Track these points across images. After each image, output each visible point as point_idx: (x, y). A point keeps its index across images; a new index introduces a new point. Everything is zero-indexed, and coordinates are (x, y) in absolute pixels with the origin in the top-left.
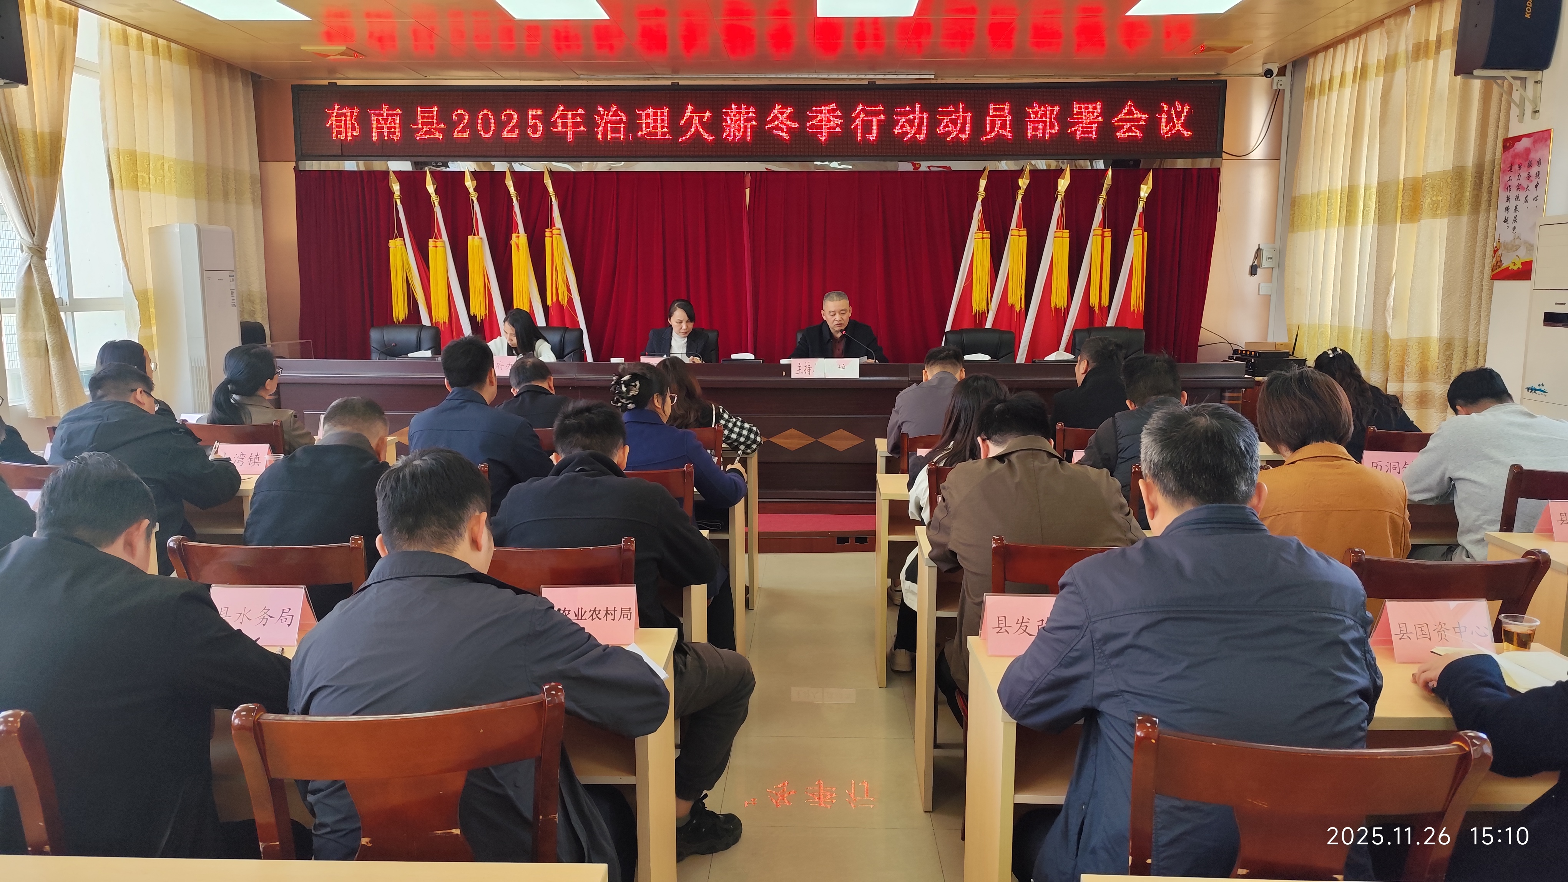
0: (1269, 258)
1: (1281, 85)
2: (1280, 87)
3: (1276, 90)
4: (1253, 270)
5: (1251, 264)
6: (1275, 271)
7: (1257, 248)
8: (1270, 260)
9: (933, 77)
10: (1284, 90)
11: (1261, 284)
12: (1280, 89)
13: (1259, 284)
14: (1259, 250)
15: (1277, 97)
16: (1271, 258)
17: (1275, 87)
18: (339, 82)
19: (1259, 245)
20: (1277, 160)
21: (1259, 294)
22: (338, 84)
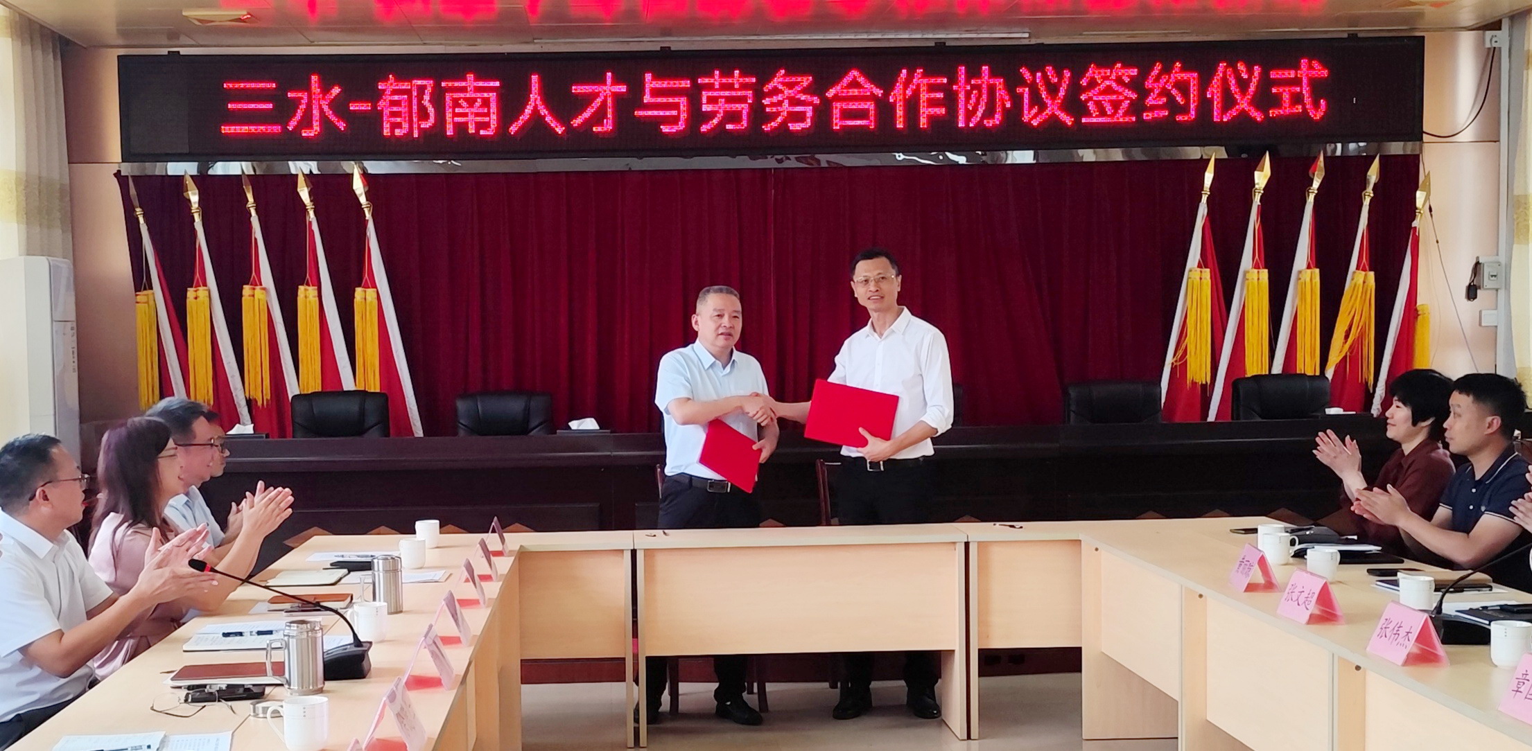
0: (1492, 276)
1: (1496, 42)
2: (1494, 45)
3: (1489, 49)
4: (1472, 292)
5: (1467, 284)
6: (1502, 293)
7: (1474, 262)
8: (1494, 278)
9: (1027, 35)
10: (1500, 48)
11: (1483, 313)
12: (1495, 48)
13: (1480, 312)
14: (1477, 264)
15: (1490, 61)
16: (1495, 276)
17: (1488, 45)
18: (183, 51)
19: (1478, 258)
20: (1495, 142)
21: (1480, 325)
22: (181, 53)
